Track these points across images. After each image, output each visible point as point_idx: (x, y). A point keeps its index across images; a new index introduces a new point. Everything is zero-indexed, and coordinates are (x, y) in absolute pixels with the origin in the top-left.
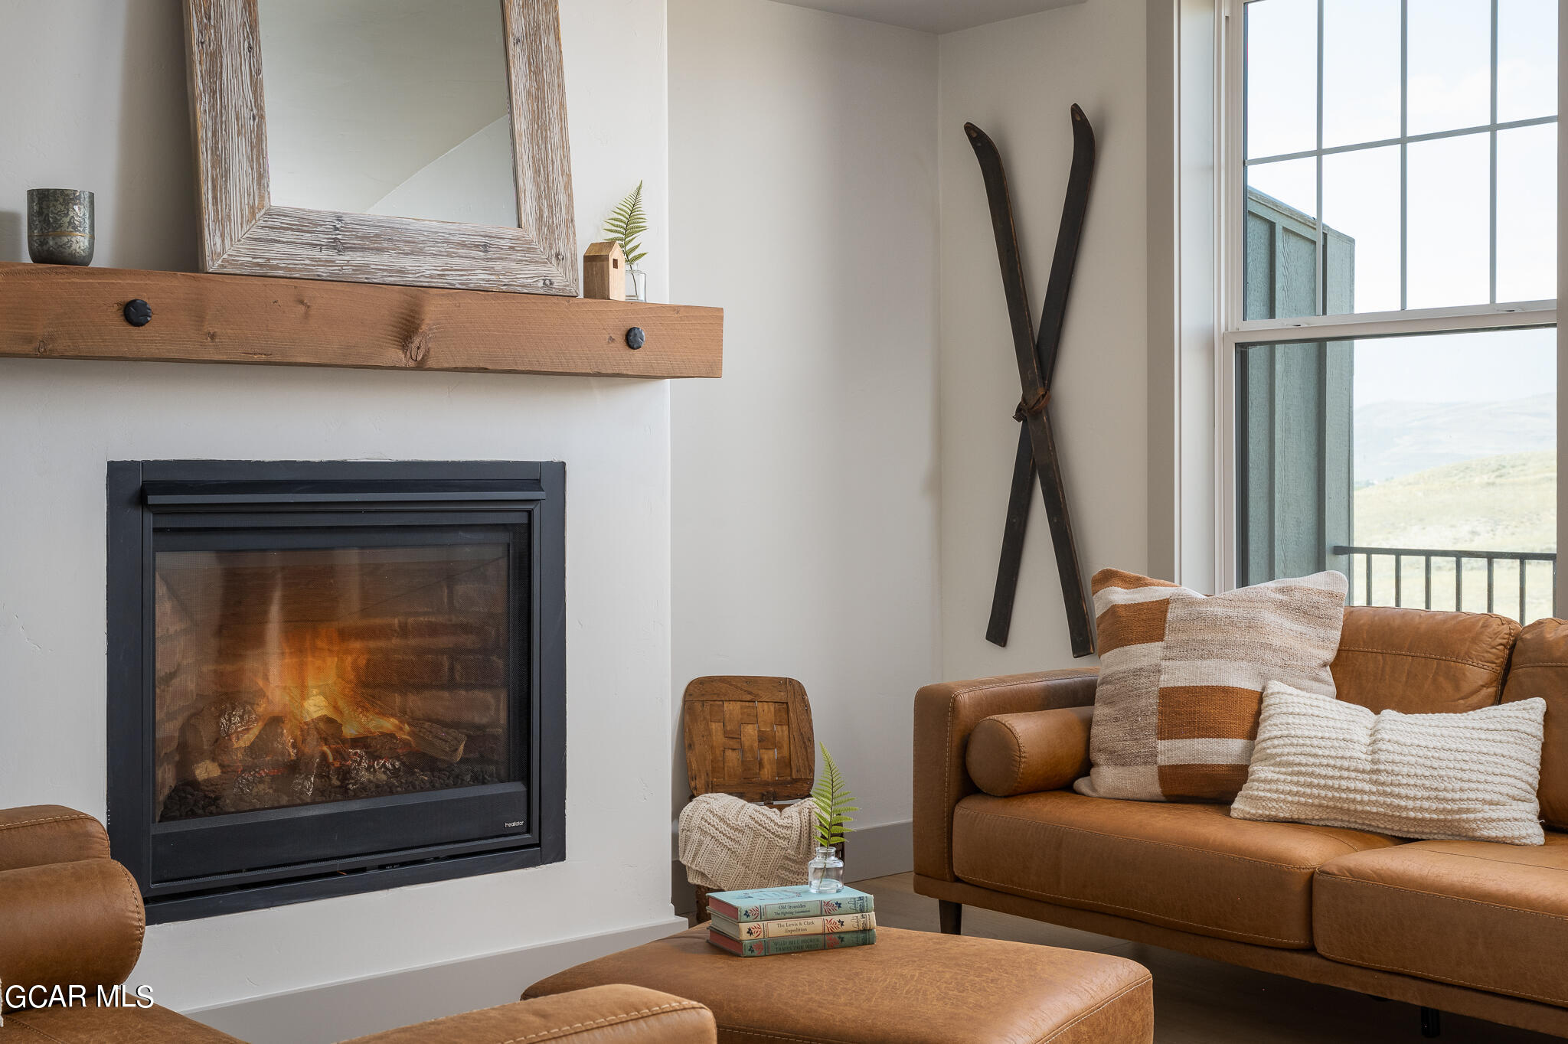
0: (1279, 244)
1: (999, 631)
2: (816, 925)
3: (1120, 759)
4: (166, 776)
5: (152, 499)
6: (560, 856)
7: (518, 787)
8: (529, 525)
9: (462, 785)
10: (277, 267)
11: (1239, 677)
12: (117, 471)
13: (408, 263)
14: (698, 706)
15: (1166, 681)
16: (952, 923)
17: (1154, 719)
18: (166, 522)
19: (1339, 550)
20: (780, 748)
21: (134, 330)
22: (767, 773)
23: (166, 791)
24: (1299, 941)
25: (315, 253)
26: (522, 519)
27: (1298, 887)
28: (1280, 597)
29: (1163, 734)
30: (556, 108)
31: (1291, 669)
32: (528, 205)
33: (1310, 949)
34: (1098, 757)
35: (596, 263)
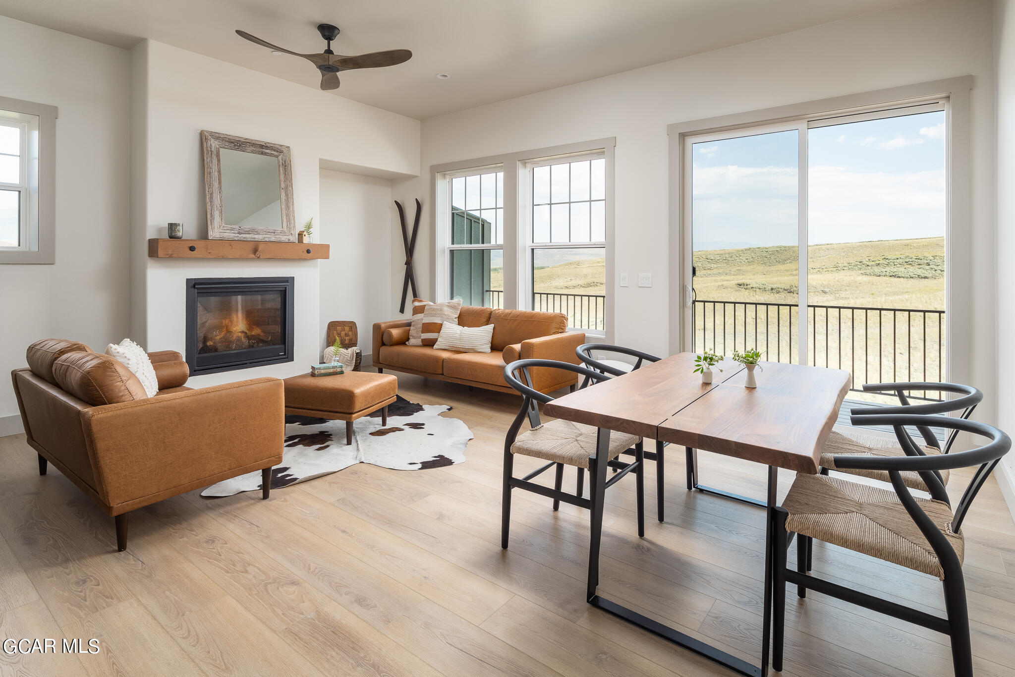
0: (473, 224)
1: (402, 310)
2: (332, 371)
3: (414, 337)
4: (201, 346)
5: (196, 286)
6: (293, 360)
7: (282, 346)
8: (285, 291)
9: (270, 345)
10: (225, 238)
11: (438, 321)
12: (188, 280)
13: (256, 236)
14: (331, 328)
15: (424, 322)
16: (381, 371)
17: (421, 329)
18: (200, 291)
19: (487, 291)
20: (350, 336)
21: (192, 252)
22: (347, 342)
23: (200, 348)
24: (441, 373)
25: (235, 235)
26: (284, 289)
27: (441, 362)
28: (447, 304)
29: (423, 332)
30: (291, 203)
31: (448, 319)
32: (285, 224)
33: (443, 374)
34: (411, 337)
35: (301, 235)
